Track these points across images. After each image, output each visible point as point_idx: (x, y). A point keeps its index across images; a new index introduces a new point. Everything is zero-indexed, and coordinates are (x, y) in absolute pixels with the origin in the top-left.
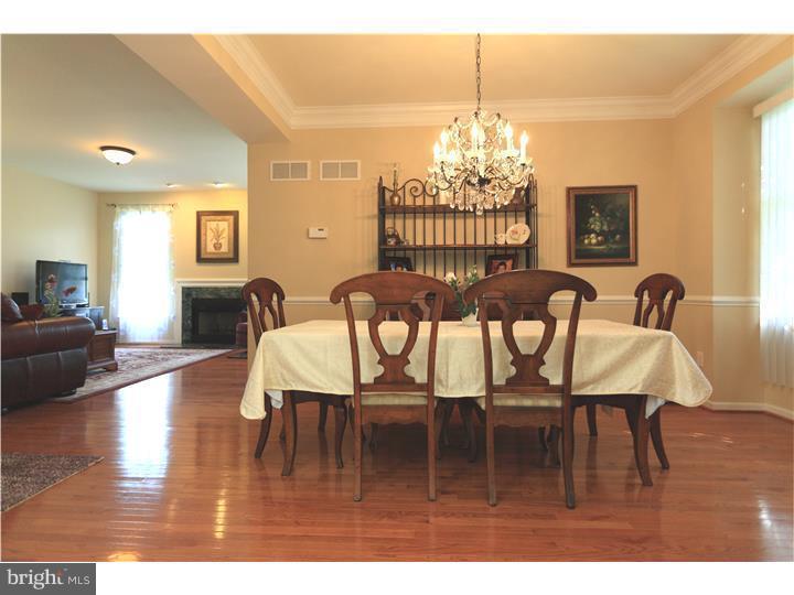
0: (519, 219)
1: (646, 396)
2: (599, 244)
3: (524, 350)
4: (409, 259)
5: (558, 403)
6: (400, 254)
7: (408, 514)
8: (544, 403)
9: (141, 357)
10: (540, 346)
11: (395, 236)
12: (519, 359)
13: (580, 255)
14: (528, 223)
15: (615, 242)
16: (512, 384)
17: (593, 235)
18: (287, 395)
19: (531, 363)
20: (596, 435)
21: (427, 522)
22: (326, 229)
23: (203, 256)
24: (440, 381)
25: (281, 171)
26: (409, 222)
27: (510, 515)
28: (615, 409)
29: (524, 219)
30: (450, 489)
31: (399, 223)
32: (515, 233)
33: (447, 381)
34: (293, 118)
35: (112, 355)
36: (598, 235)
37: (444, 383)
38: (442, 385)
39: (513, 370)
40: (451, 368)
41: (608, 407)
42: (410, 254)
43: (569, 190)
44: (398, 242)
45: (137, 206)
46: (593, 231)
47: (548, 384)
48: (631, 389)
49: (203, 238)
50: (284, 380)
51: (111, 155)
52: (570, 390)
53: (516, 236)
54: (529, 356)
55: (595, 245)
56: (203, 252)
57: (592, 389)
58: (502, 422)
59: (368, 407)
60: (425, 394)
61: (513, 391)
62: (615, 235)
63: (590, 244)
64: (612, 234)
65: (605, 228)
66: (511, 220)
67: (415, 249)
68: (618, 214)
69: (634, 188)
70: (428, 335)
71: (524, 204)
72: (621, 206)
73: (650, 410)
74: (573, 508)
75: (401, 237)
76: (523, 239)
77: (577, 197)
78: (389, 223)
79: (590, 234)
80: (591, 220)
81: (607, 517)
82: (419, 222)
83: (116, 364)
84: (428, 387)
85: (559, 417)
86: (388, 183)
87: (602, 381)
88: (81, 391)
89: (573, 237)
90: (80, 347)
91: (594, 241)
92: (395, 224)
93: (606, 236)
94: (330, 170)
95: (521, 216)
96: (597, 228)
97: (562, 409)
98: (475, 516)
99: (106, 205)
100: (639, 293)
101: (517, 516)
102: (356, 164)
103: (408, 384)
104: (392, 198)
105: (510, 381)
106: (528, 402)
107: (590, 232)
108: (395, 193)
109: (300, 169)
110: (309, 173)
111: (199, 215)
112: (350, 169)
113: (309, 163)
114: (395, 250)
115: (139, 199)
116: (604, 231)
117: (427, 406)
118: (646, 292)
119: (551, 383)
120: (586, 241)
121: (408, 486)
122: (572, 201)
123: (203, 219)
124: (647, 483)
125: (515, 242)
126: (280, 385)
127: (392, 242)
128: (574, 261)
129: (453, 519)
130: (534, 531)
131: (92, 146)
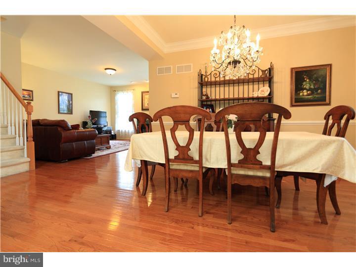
0: (265, 85)
1: (325, 174)
2: (308, 95)
3: (248, 146)
4: (212, 105)
5: (268, 175)
6: (209, 103)
7: (186, 222)
8: (260, 174)
9: (121, 144)
10: (257, 144)
11: (207, 95)
12: (245, 150)
13: (298, 101)
14: (270, 86)
15: (318, 94)
16: (242, 163)
17: (305, 91)
18: (143, 162)
19: (252, 153)
20: (299, 190)
21: (193, 228)
22: (178, 94)
23: (144, 108)
24: (207, 160)
25: (161, 71)
26: (213, 89)
27: (237, 231)
28: (307, 179)
29: (268, 85)
30: (211, 211)
31: (209, 89)
32: (263, 91)
33: (210, 160)
34: (165, 48)
35: (109, 143)
36: (308, 90)
37: (209, 160)
38: (208, 162)
39: (242, 157)
40: (212, 153)
41: (304, 178)
42: (213, 103)
43: (292, 69)
44: (208, 97)
45: (122, 90)
46: (305, 89)
47: (262, 165)
48: (314, 170)
49: (144, 101)
50: (140, 155)
51: (108, 72)
52: (274, 168)
53: (263, 93)
54: (250, 149)
55: (307, 95)
56: (144, 106)
57: (290, 168)
58: (236, 182)
59: (172, 170)
60: (198, 165)
61: (242, 167)
62: (318, 90)
63: (303, 95)
64: (316, 90)
65: (312, 87)
66: (261, 86)
67: (216, 100)
68: (320, 80)
69: (330, 65)
70: (199, 137)
71: (268, 77)
72: (322, 75)
73: (327, 182)
74: (274, 232)
75: (209, 96)
76: (266, 94)
77: (297, 73)
78: (204, 90)
79: (303, 90)
80: (304, 83)
81: (293, 241)
82: (218, 89)
83: (110, 146)
84: (200, 162)
85: (268, 182)
86: (203, 73)
87: (296, 164)
88: (94, 155)
89: (294, 92)
90: (92, 140)
91: (305, 94)
92: (207, 90)
93: (313, 91)
94: (180, 69)
95: (266, 83)
96: (307, 87)
97: (269, 178)
98: (218, 228)
99: (113, 91)
100: (327, 118)
101: (240, 232)
102: (190, 65)
103: (190, 160)
104: (204, 78)
105: (240, 162)
106: (251, 173)
107: (303, 89)
108: (206, 76)
109: (168, 69)
110: (172, 72)
111: (142, 93)
112: (188, 68)
113: (172, 67)
114: (207, 101)
115: (123, 88)
116: (311, 89)
117: (199, 171)
118: (331, 117)
119: (263, 164)
120: (301, 94)
121: (192, 207)
122: (294, 74)
123: (144, 94)
124: (324, 222)
125: (263, 96)
126: (139, 157)
127: (204, 98)
128: (294, 104)
129: (206, 228)
130: (246, 242)
131: (101, 68)
